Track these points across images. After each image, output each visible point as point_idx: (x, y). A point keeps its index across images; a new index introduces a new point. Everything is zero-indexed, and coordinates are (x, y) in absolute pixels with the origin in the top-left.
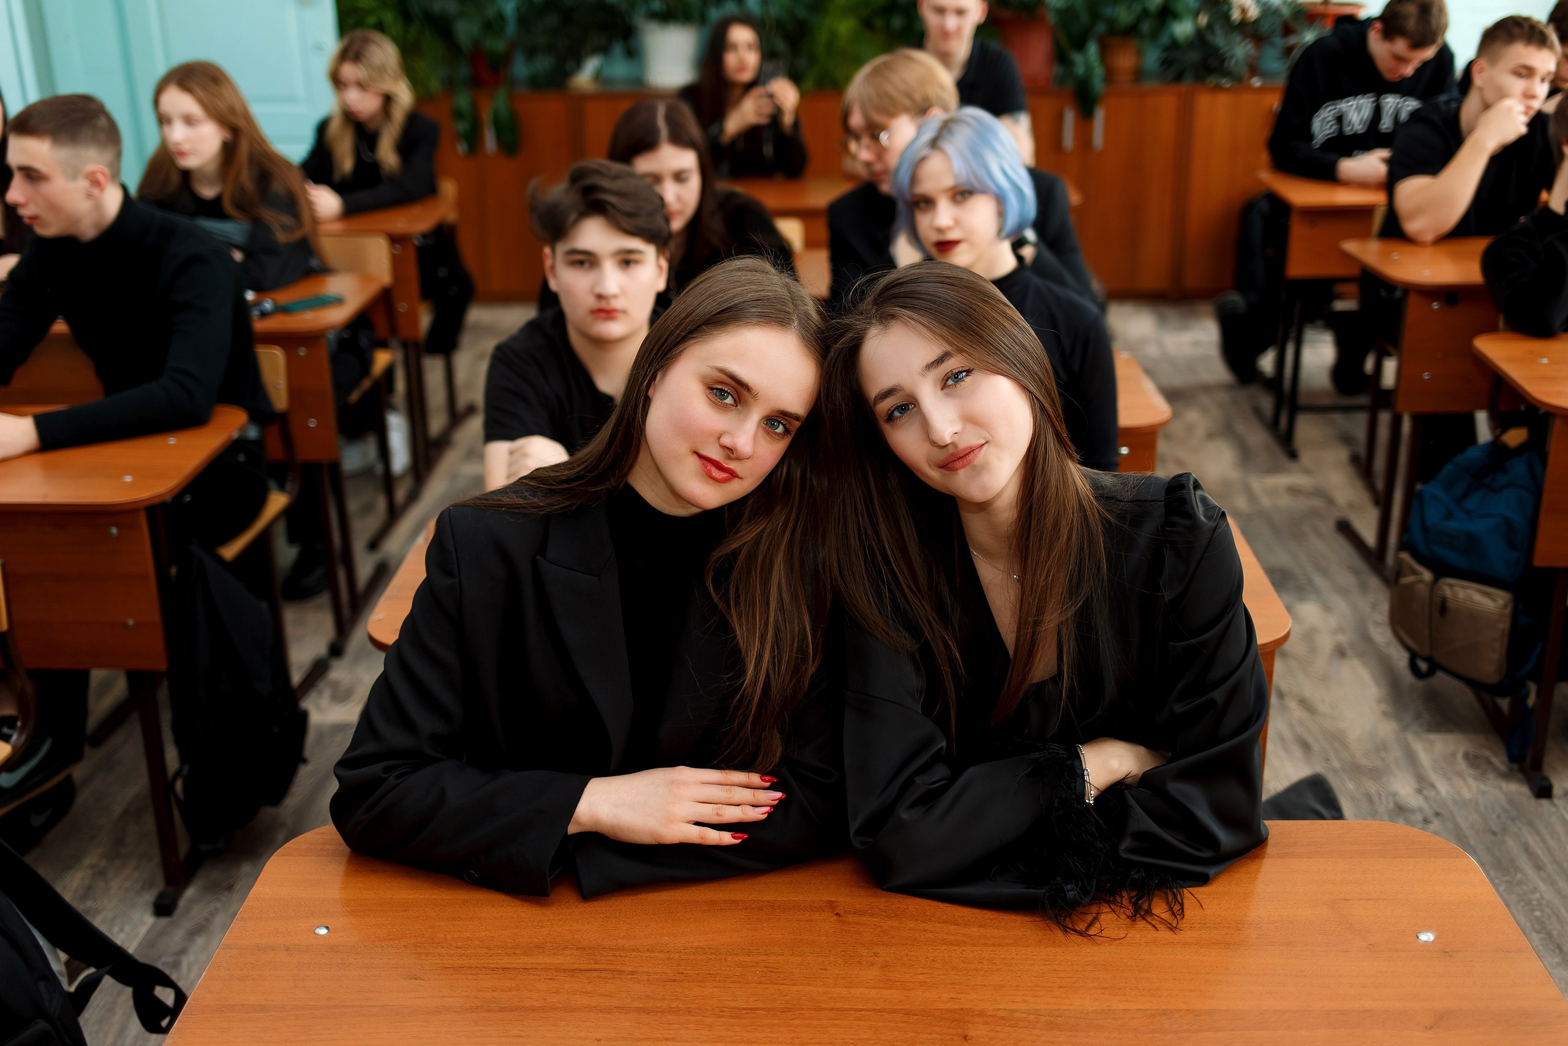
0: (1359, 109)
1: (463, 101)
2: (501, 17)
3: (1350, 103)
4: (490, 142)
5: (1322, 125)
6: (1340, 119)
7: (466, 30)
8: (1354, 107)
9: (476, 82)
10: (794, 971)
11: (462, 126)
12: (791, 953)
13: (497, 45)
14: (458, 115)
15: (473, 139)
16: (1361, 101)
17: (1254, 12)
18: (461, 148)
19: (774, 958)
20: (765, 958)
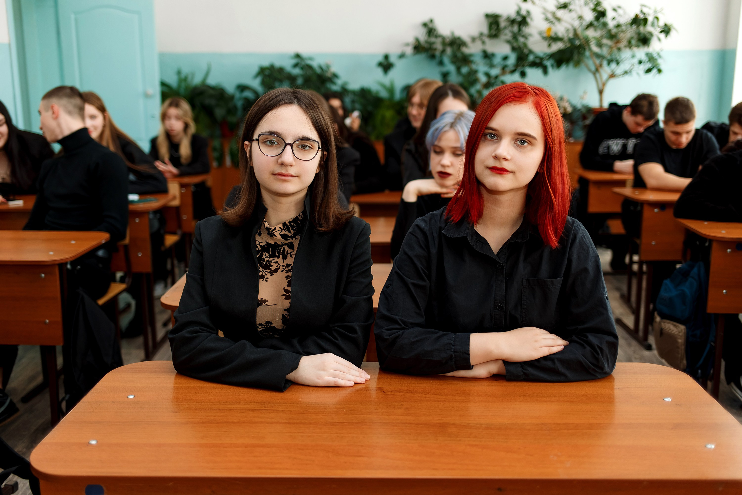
0: (617, 144)
1: (216, 143)
2: (235, 107)
3: (613, 142)
4: (228, 161)
5: (602, 150)
6: (609, 147)
7: (219, 112)
8: (615, 144)
9: (224, 136)
10: (362, 410)
11: (216, 154)
12: (360, 404)
13: (233, 119)
14: (215, 149)
15: (221, 160)
16: (618, 142)
17: (569, 110)
18: (215, 164)
19: (353, 406)
20: (348, 406)
